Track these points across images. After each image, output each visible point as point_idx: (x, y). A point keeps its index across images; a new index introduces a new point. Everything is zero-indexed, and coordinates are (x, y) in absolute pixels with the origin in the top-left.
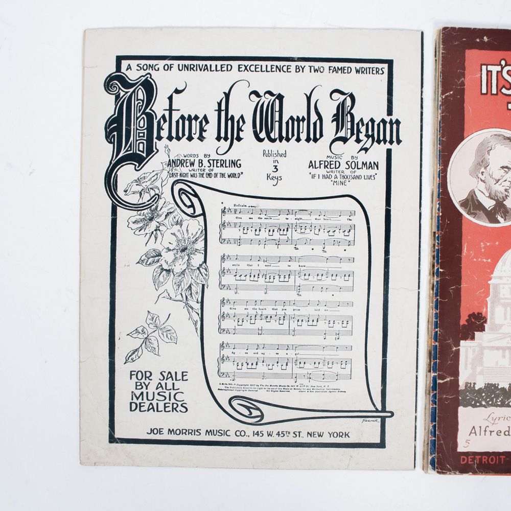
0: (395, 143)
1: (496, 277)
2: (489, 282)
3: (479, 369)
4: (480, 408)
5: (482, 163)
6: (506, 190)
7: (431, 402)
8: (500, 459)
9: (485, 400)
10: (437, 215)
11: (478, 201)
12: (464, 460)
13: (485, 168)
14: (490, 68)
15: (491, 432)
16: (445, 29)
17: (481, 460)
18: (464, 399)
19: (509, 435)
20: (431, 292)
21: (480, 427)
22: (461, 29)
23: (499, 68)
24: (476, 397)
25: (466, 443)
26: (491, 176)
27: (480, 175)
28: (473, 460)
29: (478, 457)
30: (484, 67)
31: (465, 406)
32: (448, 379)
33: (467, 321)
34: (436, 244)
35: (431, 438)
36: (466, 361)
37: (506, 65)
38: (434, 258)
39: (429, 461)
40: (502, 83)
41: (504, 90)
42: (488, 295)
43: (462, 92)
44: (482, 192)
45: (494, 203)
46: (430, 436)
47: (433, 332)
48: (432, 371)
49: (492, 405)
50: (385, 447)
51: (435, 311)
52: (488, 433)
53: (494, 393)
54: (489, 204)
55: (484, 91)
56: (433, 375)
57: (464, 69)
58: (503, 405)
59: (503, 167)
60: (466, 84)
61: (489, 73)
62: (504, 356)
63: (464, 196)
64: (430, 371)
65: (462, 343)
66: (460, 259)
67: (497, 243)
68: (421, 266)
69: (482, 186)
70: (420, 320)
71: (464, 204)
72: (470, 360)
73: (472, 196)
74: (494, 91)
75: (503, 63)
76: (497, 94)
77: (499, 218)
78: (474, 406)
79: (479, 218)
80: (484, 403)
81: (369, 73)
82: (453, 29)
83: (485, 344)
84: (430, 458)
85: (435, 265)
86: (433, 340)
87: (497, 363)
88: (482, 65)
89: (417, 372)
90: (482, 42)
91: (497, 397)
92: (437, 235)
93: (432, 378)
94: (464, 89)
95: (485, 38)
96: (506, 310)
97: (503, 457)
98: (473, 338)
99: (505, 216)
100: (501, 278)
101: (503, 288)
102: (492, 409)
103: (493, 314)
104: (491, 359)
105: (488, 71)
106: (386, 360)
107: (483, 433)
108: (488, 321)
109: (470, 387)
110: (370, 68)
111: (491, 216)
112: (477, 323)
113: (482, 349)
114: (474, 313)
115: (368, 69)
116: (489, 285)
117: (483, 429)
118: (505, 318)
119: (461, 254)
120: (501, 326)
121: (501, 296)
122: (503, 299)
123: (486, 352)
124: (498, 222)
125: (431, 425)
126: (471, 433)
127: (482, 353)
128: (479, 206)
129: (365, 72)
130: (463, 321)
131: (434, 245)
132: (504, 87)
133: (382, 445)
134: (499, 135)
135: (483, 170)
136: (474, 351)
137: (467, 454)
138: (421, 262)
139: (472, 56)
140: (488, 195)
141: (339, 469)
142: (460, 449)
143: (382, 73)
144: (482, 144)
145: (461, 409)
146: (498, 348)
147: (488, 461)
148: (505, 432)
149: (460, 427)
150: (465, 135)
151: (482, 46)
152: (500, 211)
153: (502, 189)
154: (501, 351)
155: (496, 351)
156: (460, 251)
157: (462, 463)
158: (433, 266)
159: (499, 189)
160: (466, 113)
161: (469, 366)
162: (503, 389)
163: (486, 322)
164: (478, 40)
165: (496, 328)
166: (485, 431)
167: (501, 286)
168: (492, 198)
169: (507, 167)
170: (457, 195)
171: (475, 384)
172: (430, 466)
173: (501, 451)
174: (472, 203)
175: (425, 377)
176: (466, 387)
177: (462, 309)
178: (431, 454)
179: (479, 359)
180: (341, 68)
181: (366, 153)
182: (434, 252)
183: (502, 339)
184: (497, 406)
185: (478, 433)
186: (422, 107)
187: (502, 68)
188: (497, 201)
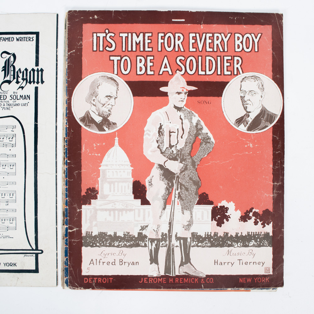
0: (40, 83)
1: (104, 165)
2: (99, 168)
3: (94, 223)
4: (96, 247)
5: (94, 94)
6: (109, 111)
7: (65, 244)
8: (109, 280)
9: (99, 243)
10: (66, 127)
11: (91, 117)
12: (86, 280)
13: (96, 97)
14: (98, 35)
15: (103, 263)
16: (69, 12)
17: (97, 280)
18: (86, 242)
19: (115, 264)
20: (64, 175)
21: (96, 260)
22: (80, 12)
23: (104, 35)
24: (93, 240)
25: (87, 270)
26: (99, 102)
27: (92, 102)
28: (92, 280)
29: (95, 279)
30: (95, 35)
31: (86, 246)
32: (75, 230)
33: (86, 193)
34: (66, 145)
35: (65, 266)
36: (86, 218)
37: (109, 32)
38: (64, 154)
39: (65, 281)
40: (106, 43)
41: (107, 48)
42: (99, 176)
43: (80, 50)
44: (94, 112)
45: (101, 118)
46: (65, 265)
47: (65, 200)
48: (65, 225)
49: (103, 246)
50: (38, 272)
51: (66, 187)
52: (101, 263)
53: (105, 238)
54: (98, 119)
55: (95, 49)
56: (66, 227)
57: (82, 36)
58: (110, 246)
59: (107, 96)
60: (83, 45)
61: (98, 38)
62: (110, 215)
63: (82, 115)
64: (64, 225)
65: (83, 206)
66: (80, 154)
67: (104, 144)
68: (57, 159)
69: (94, 108)
70: (57, 193)
71: (83, 120)
72: (88, 218)
73: (88, 115)
74: (101, 49)
75: (107, 31)
76: (103, 51)
77: (105, 128)
78: (92, 246)
79: (92, 128)
80: (98, 244)
81: (25, 41)
82: (75, 11)
83: (98, 207)
84: (65, 279)
85: (65, 158)
86: (65, 205)
87: (106, 219)
88: (93, 33)
89: (57, 225)
90: (94, 19)
91: (106, 240)
92: (66, 140)
93: (65, 229)
94: (82, 48)
95: (95, 16)
96: (110, 186)
97: (111, 279)
98: (90, 204)
99: (109, 126)
100: (107, 165)
101: (109, 172)
102: (103, 248)
103: (102, 188)
104: (102, 216)
105: (97, 37)
106: (37, 218)
107: (98, 263)
108: (99, 193)
109: (89, 235)
110: (25, 38)
111: (100, 127)
112: (92, 194)
113: (96, 210)
114: (90, 188)
115: (24, 38)
116: (99, 170)
117: (98, 261)
118: (110, 191)
119: (81, 151)
120: (107, 196)
121: (107, 177)
122: (108, 179)
123: (99, 212)
124: (105, 130)
125: (65, 259)
126: (90, 263)
127: (96, 213)
128: (92, 121)
129: (22, 40)
130: (83, 193)
131: (64, 145)
132: (107, 46)
133: (36, 271)
134: (104, 76)
135: (94, 98)
136: (91, 212)
137: (88, 277)
138: (57, 157)
139: (87, 28)
140: (97, 114)
141: (11, 286)
142: (84, 273)
143: (32, 40)
144: (93, 82)
145: (84, 249)
146: (106, 210)
147: (102, 281)
148: (112, 263)
149: (83, 260)
150: (83, 77)
151: (94, 22)
152: (105, 123)
153: (107, 110)
154: (108, 212)
155: (105, 212)
156: (80, 149)
157: (85, 282)
158: (64, 159)
159: (105, 110)
160: (83, 63)
161: (88, 221)
162: (110, 236)
163: (98, 193)
164: (91, 18)
165: (104, 197)
166: (100, 262)
167: (107, 171)
168: (100, 116)
169: (109, 96)
170: (78, 114)
171: (92, 232)
172: (65, 284)
173: (110, 275)
174: (87, 119)
175: (61, 228)
176: (86, 234)
177: (82, 186)
178: (65, 276)
179: (94, 217)
180: (8, 38)
181: (22, 90)
182: (64, 150)
183: (108, 204)
184: (107, 246)
185: (95, 263)
186: (57, 61)
187: (106, 35)
188: (104, 117)
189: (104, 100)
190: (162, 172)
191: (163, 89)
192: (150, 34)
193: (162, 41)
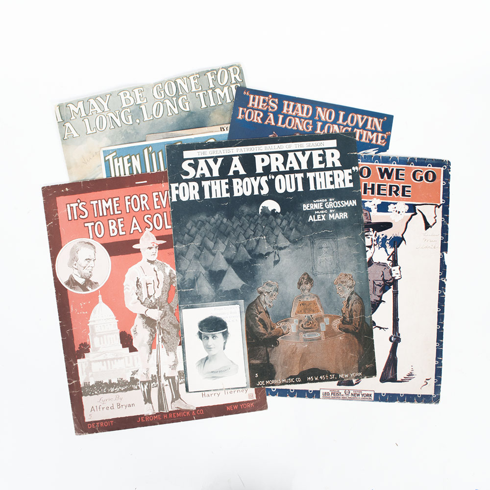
1: (92, 321)
2: (88, 325)
3: (90, 374)
4: (94, 396)
5: (74, 259)
6: (90, 272)
8: (110, 423)
9: (97, 391)
11: (75, 280)
12: (90, 426)
13: (77, 261)
14: (72, 205)
15: (103, 408)
16: (43, 188)
17: (99, 424)
18: (85, 392)
19: (113, 408)
21: (96, 406)
22: (52, 186)
23: (77, 204)
24: (91, 389)
25: (89, 417)
26: (80, 265)
27: (74, 266)
28: (95, 425)
29: (98, 423)
30: (68, 206)
31: (86, 396)
32: (74, 382)
33: (79, 348)
36: (82, 371)
37: (80, 202)
40: (80, 212)
41: (81, 216)
42: (88, 332)
43: (57, 221)
44: (77, 275)
45: (84, 280)
49: (101, 393)
52: (102, 409)
53: (101, 386)
54: (81, 281)
55: (70, 219)
57: (57, 208)
58: (107, 392)
59: (86, 260)
60: (59, 217)
61: (72, 208)
62: (103, 365)
63: (67, 279)
65: (78, 360)
66: (69, 314)
67: (89, 302)
69: (76, 272)
71: (68, 283)
72: (84, 370)
73: (71, 278)
74: (76, 218)
75: (79, 201)
76: (77, 219)
77: (89, 288)
78: (91, 395)
79: (77, 290)
80: (96, 393)
82: (48, 187)
83: (91, 360)
87: (100, 369)
88: (66, 204)
90: (65, 191)
91: (103, 388)
94: (58, 220)
95: (66, 189)
96: (100, 339)
97: (112, 422)
98: (84, 357)
99: (92, 286)
100: (94, 321)
101: (97, 327)
102: (101, 395)
103: (93, 342)
104: (96, 367)
105: (71, 207)
107: (98, 409)
108: (91, 346)
109: (87, 385)
111: (84, 287)
112: (85, 349)
113: (90, 362)
114: (82, 343)
116: (88, 326)
117: (98, 408)
118: (101, 343)
119: (70, 311)
120: (98, 348)
121: (96, 331)
122: (97, 333)
123: (93, 364)
124: (88, 290)
126: (91, 410)
127: (91, 365)
128: (76, 283)
130: (77, 349)
132: (81, 214)
134: (82, 242)
135: (75, 263)
136: (86, 365)
137: (91, 422)
139: (60, 200)
140: (80, 276)
142: (86, 420)
144: (73, 248)
145: (84, 398)
146: (99, 361)
147: (104, 424)
148: (111, 407)
149: (84, 408)
150: (63, 245)
151: (66, 194)
152: (88, 284)
153: (88, 272)
154: (101, 362)
155: (98, 363)
156: (69, 310)
157: (89, 428)
159: (86, 272)
160: (61, 232)
161: (85, 373)
162: (106, 383)
163: (90, 347)
164: (63, 191)
165: (96, 350)
166: (100, 408)
167: (95, 326)
168: (83, 278)
169: (89, 259)
171: (89, 383)
173: (111, 418)
174: (72, 282)
176: (84, 384)
177: (75, 342)
179: (89, 369)
183: (100, 355)
184: (104, 393)
185: (95, 409)
187: (79, 204)
188: (86, 279)
189: (84, 263)
190: (144, 321)
191: (135, 246)
192: (118, 199)
193: (129, 203)
